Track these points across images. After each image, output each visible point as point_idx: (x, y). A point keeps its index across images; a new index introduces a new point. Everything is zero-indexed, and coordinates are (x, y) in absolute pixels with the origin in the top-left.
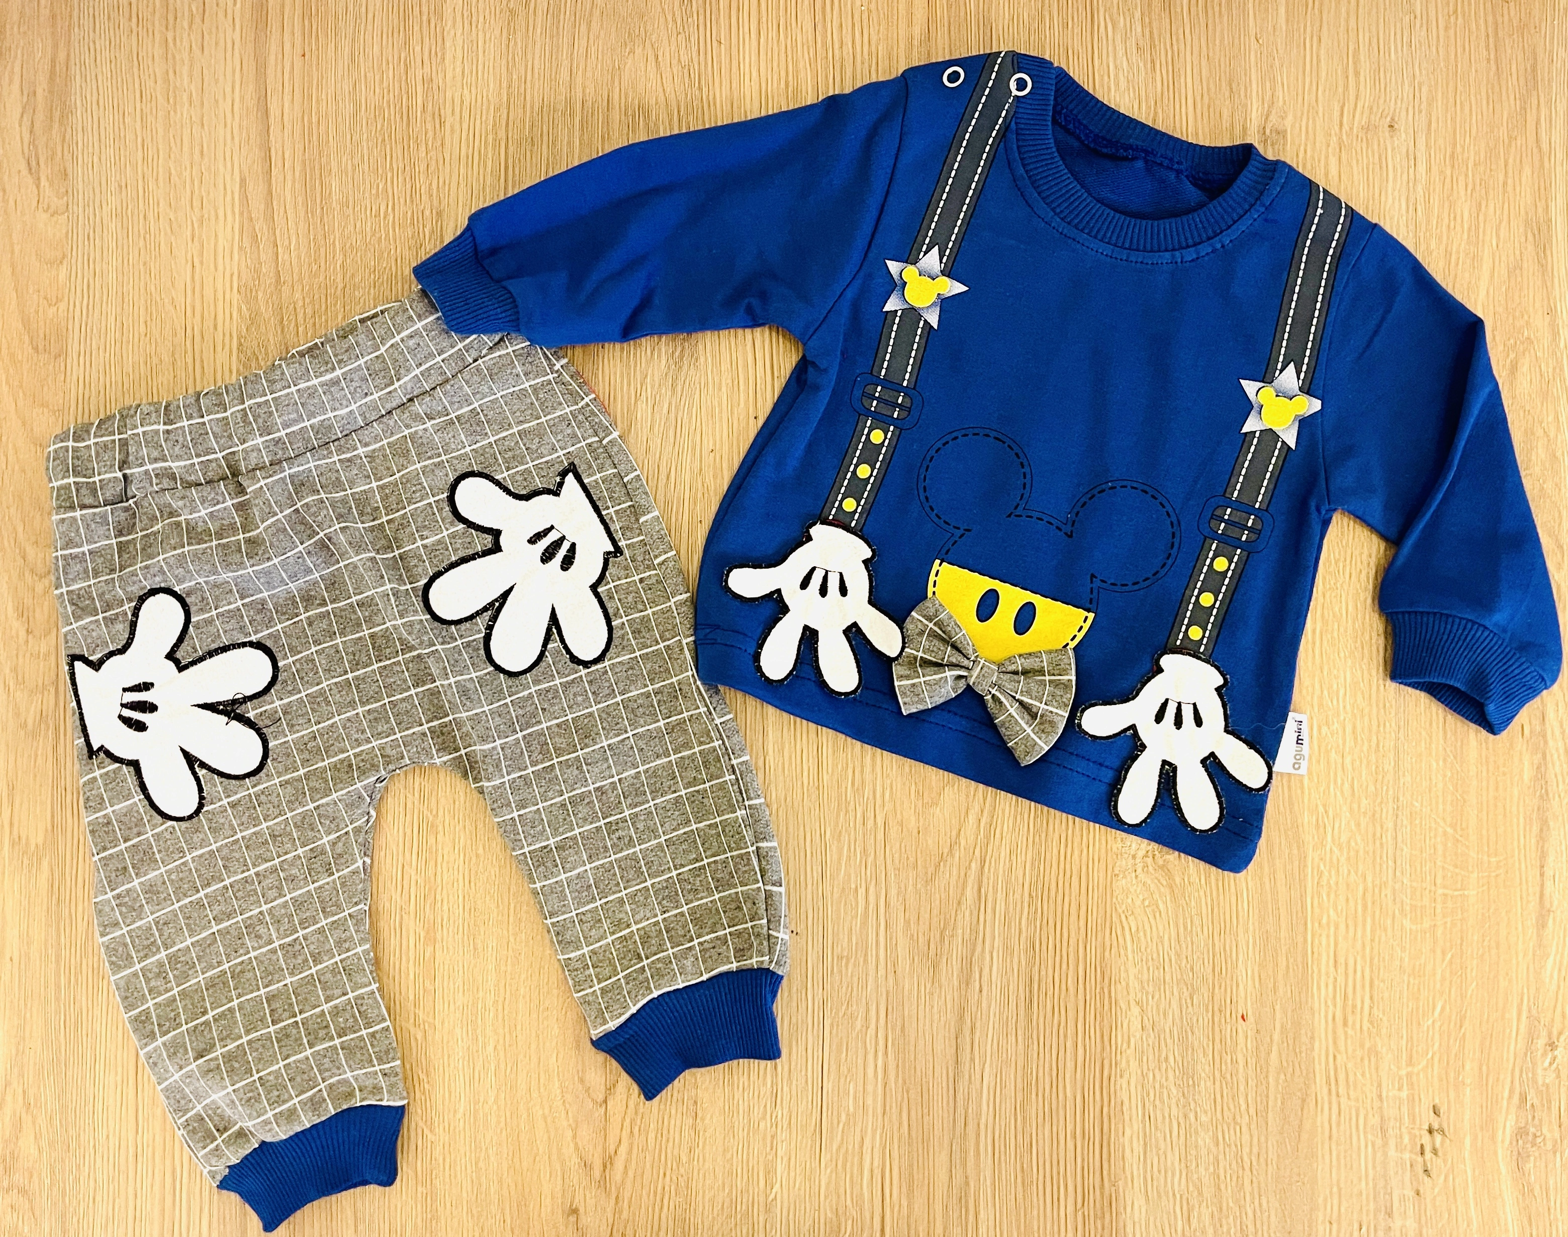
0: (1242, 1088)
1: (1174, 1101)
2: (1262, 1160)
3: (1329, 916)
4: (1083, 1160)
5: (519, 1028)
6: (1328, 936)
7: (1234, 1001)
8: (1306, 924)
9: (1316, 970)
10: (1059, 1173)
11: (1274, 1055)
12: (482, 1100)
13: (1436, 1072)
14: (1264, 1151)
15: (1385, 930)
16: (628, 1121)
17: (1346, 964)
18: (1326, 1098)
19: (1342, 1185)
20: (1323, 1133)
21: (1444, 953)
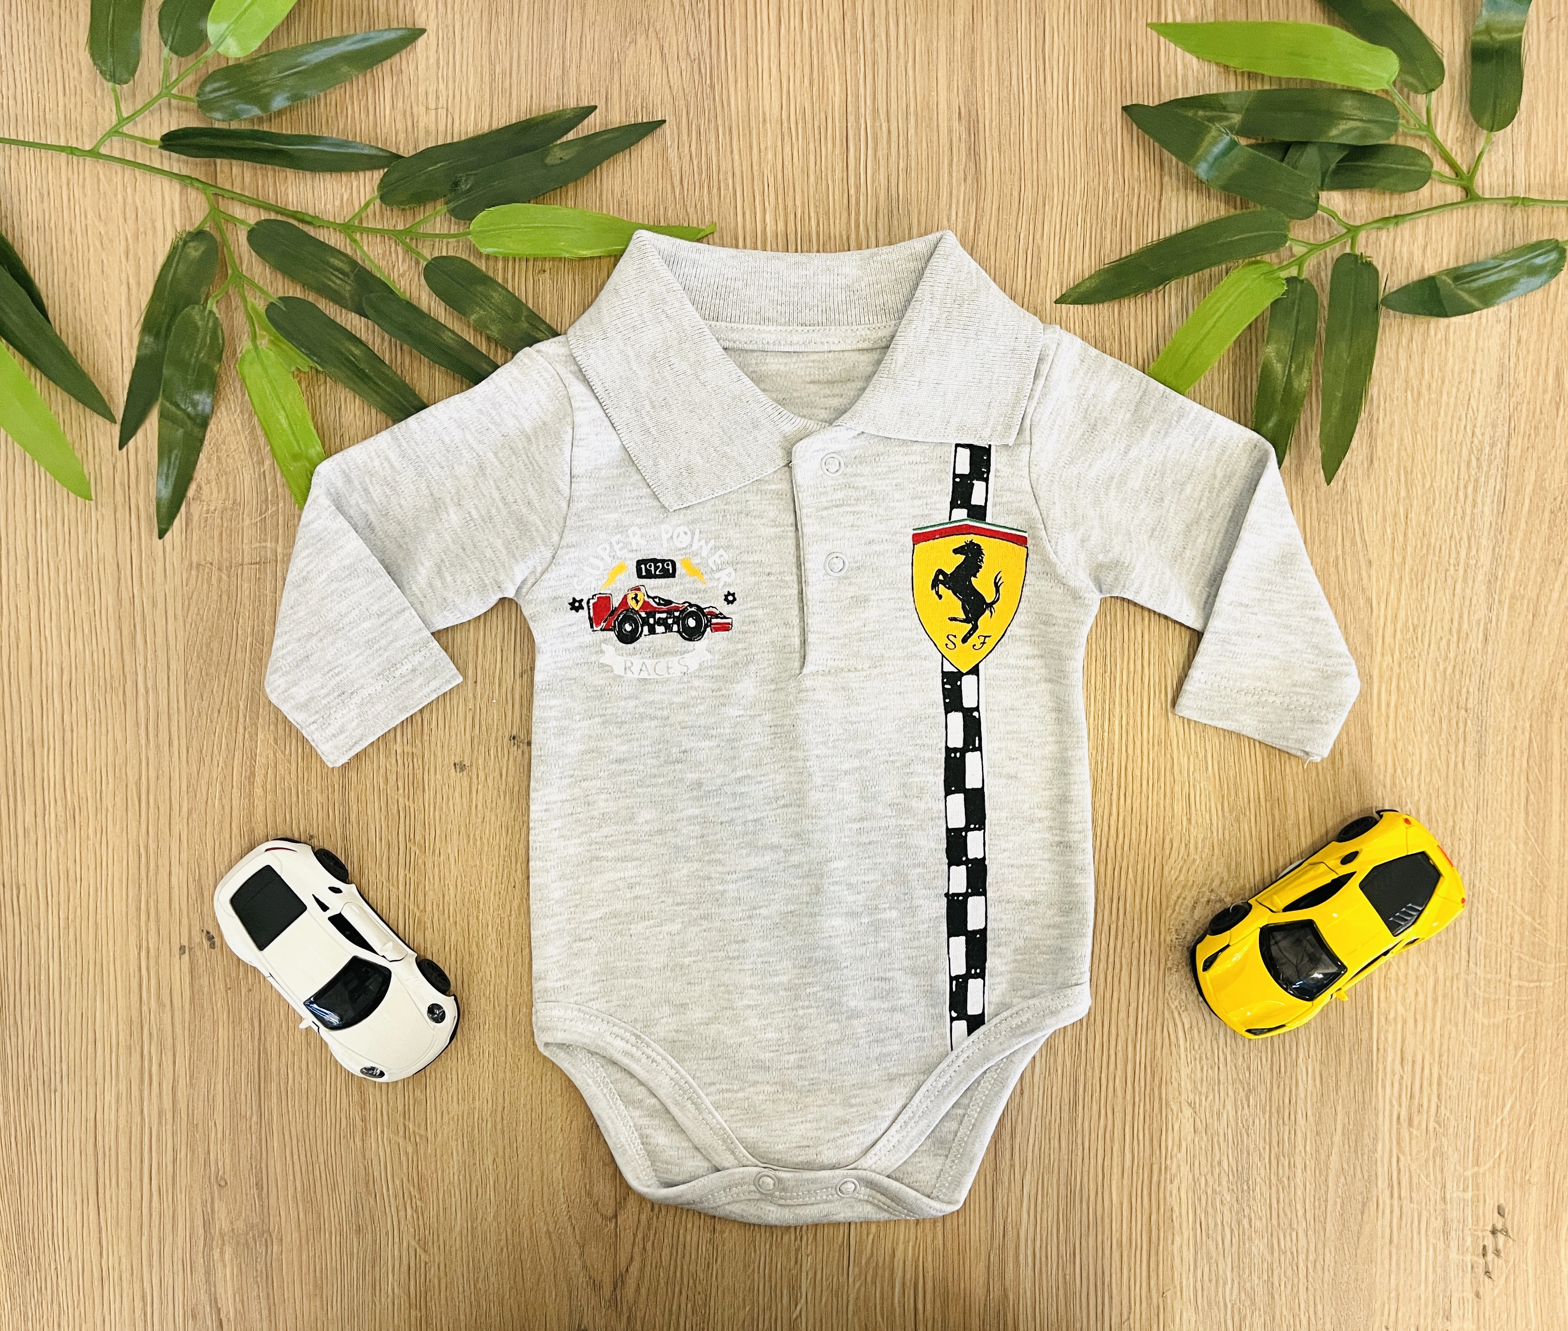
0: (1299, 1193)
1: (1227, 1207)
2: (1319, 1267)
3: (1396, 1012)
4: (1130, 1270)
5: (520, 1139)
6: (1395, 1032)
7: (1293, 1101)
8: (1371, 1018)
9: (1380, 1066)
10: (1103, 1284)
11: (1334, 1158)
12: (480, 1217)
13: (1502, 1172)
14: (1321, 1257)
15: (1456, 1025)
16: (640, 1236)
17: (1414, 1061)
18: (1388, 1202)
19: (1401, 1290)
20: (1383, 1237)
21: (1516, 1049)
